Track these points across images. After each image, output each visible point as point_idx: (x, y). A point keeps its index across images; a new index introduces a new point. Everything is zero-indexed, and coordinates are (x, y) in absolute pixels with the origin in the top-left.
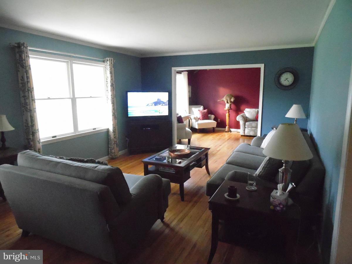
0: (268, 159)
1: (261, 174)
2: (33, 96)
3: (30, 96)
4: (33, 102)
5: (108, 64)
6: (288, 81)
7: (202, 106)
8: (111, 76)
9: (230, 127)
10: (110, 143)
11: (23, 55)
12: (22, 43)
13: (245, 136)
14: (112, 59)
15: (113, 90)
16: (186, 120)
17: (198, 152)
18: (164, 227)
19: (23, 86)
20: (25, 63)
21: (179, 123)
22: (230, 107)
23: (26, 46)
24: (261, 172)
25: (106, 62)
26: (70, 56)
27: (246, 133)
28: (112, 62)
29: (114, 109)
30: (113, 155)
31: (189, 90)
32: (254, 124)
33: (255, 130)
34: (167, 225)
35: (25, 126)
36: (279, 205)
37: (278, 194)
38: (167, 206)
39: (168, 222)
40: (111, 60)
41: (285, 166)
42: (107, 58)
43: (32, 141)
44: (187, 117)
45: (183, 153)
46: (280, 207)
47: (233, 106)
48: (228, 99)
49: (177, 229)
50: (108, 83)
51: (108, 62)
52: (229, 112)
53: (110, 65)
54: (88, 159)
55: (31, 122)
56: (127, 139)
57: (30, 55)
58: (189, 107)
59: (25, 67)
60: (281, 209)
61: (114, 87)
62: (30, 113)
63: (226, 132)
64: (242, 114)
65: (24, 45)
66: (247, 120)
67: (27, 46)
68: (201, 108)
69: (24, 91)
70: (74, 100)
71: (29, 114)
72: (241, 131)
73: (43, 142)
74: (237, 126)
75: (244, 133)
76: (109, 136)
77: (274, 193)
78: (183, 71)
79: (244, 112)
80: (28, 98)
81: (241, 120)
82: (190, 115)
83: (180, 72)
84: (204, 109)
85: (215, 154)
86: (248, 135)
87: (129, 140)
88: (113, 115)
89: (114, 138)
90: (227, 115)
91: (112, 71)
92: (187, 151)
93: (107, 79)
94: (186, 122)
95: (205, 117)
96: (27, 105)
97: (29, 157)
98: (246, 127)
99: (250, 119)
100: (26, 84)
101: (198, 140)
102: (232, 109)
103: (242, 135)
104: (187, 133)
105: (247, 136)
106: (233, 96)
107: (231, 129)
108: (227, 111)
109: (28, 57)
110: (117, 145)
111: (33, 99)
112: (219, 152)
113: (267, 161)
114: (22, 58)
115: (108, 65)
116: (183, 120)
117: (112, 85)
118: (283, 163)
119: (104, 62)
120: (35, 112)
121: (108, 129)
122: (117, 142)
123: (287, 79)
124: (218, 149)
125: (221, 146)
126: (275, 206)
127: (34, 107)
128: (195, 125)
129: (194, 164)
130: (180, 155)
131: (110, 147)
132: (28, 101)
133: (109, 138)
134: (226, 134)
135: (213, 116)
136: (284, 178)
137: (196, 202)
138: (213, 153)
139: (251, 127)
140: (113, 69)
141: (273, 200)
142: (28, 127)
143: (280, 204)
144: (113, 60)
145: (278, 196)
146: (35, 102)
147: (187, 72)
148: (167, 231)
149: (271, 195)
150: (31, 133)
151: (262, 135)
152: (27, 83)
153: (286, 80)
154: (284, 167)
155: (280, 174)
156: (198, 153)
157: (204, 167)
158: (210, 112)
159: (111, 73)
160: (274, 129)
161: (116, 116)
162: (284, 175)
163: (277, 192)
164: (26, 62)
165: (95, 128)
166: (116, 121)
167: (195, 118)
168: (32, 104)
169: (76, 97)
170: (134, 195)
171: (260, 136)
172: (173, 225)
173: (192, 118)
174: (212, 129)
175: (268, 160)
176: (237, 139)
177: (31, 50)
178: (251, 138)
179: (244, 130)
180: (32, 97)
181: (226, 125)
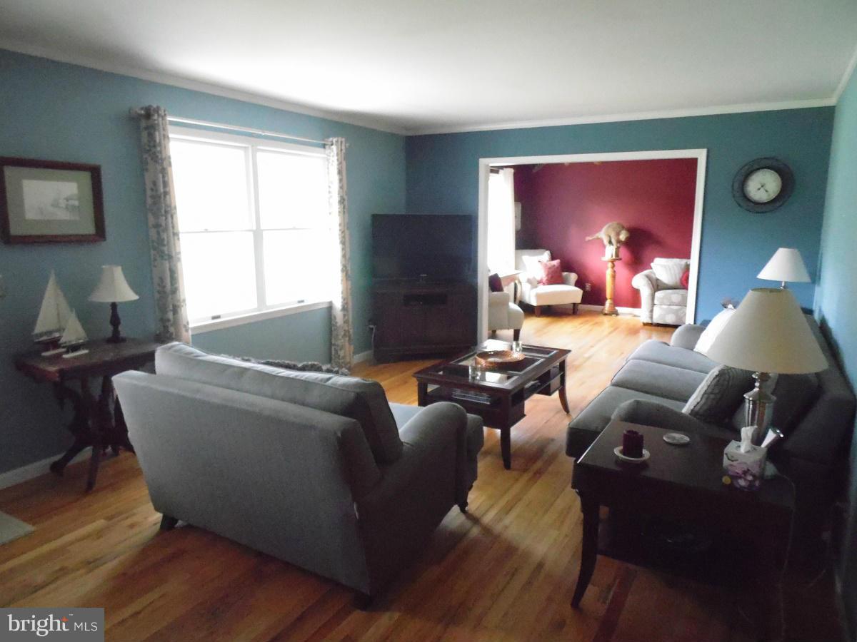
0: (717, 373)
1: (698, 407)
2: (175, 225)
3: (171, 226)
4: (176, 238)
5: (333, 151)
6: (766, 191)
7: (548, 252)
8: (341, 180)
9: (617, 302)
10: (334, 333)
11: (157, 133)
12: (155, 106)
13: (651, 324)
14: (343, 140)
15: (344, 212)
16: (508, 284)
17: (542, 357)
18: (468, 524)
19: (155, 203)
20: (160, 152)
21: (493, 291)
22: (617, 255)
23: (163, 114)
24: (698, 403)
25: (330, 148)
26: (251, 135)
27: (656, 320)
28: (343, 148)
29: (344, 256)
30: (341, 361)
31: (516, 214)
32: (675, 296)
33: (677, 310)
34: (475, 520)
35: (159, 292)
36: (743, 476)
37: (742, 450)
38: (474, 477)
39: (477, 514)
40: (341, 142)
41: (760, 387)
42: (331, 139)
43: (172, 325)
44: (512, 278)
45: (508, 359)
46: (745, 480)
47: (624, 253)
48: (613, 235)
49: (498, 528)
50: (331, 197)
51: (334, 147)
52: (613, 266)
53: (337, 155)
54: (305, 363)
55: (171, 282)
56: (371, 326)
57: (173, 133)
58: (516, 254)
59: (160, 161)
60: (748, 483)
61: (346, 207)
62: (169, 262)
63: (606, 314)
64: (646, 272)
65: (160, 112)
66: (658, 286)
67: (165, 115)
68: (546, 256)
69: (157, 215)
70: (258, 235)
71: (168, 265)
72: (642, 314)
73: (194, 329)
74: (634, 300)
75: (651, 317)
76: (333, 318)
77: (731, 448)
78: (502, 167)
79: (651, 268)
80: (166, 229)
81: (644, 285)
82: (516, 272)
83: (495, 170)
84: (553, 258)
85: (581, 365)
86: (661, 322)
87: (376, 328)
88: (343, 271)
89: (344, 322)
90: (609, 273)
91: (341, 167)
92: (517, 355)
93: (330, 187)
94: (508, 290)
95: (555, 277)
96: (164, 245)
97: (180, 357)
98: (656, 302)
99: (665, 284)
100: (162, 199)
101: (536, 332)
102: (621, 259)
103: (646, 321)
104: (511, 314)
105: (658, 325)
106: (623, 228)
107: (617, 308)
108: (610, 265)
109: (166, 137)
110: (349, 339)
111: (175, 231)
112: (589, 361)
113: (714, 379)
114: (155, 141)
115: (332, 154)
116: (503, 283)
117: (342, 201)
118: (754, 380)
119: (324, 148)
120: (179, 260)
121: (331, 303)
122: (351, 331)
123: (764, 186)
124: (587, 355)
125: (592, 347)
126: (735, 477)
127: (177, 251)
128: (529, 297)
129: (533, 385)
130: (501, 363)
131: (335, 345)
132: (165, 236)
133: (333, 322)
134: (605, 319)
135: (573, 277)
136: (756, 416)
137: (539, 473)
138: (577, 362)
139: (669, 304)
140: (344, 163)
141: (730, 462)
142: (165, 292)
143: (745, 473)
144: (344, 143)
145: (741, 455)
146: (179, 239)
147: (512, 171)
148: (475, 531)
149: (725, 452)
150: (171, 307)
151: (699, 322)
152: (165, 196)
153: (762, 189)
154: (756, 390)
155: (747, 405)
156: (542, 360)
157: (556, 395)
158: (567, 266)
159: (340, 172)
160: (730, 306)
161: (349, 272)
162: (758, 407)
163: (739, 447)
164: (163, 149)
165: (302, 299)
166: (349, 283)
167: (529, 281)
168: (174, 244)
169: (262, 228)
170: (408, 446)
171: (692, 323)
172: (488, 519)
173: (521, 280)
174: (572, 307)
175: (717, 376)
176: (633, 331)
177: (172, 123)
178: (668, 329)
179: (652, 311)
180: (173, 227)
181: (606, 299)
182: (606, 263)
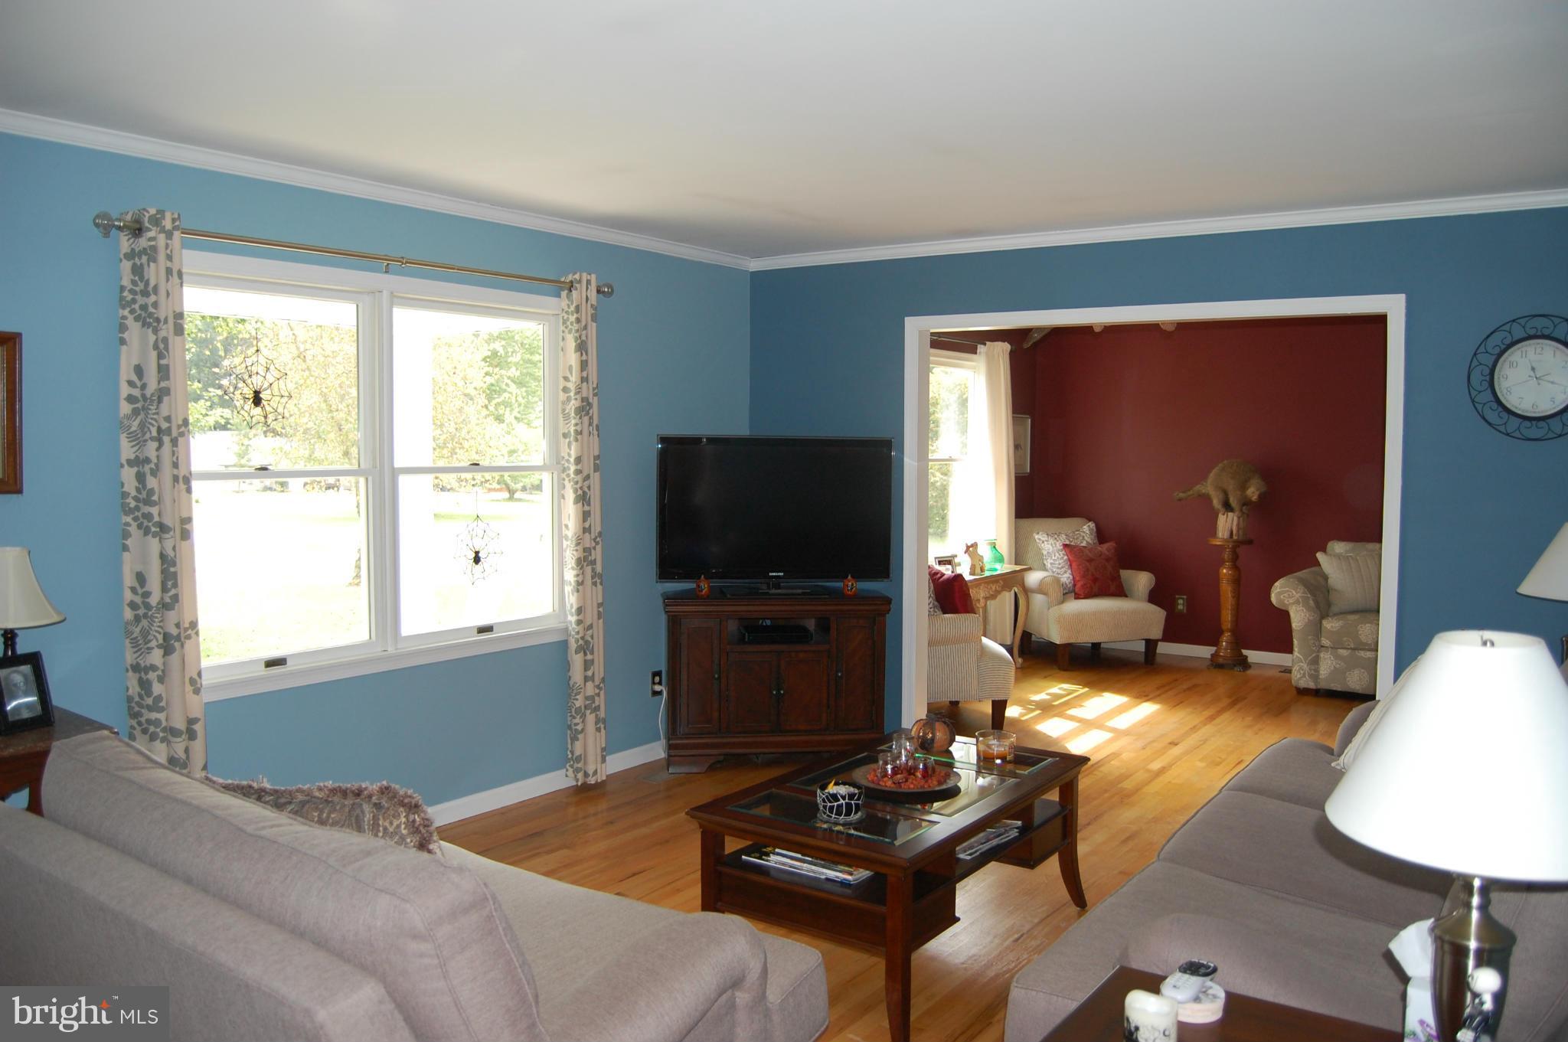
2: (183, 460)
3: (171, 461)
4: (183, 488)
5: (572, 302)
7: (1092, 525)
8: (584, 364)
9: (1243, 639)
11: (152, 267)
12: (152, 210)
13: (1315, 692)
14: (592, 275)
15: (592, 433)
16: (993, 595)
20: (157, 305)
21: (944, 613)
22: (1243, 533)
23: (169, 227)
25: (568, 295)
27: (1326, 680)
28: (592, 293)
29: (589, 530)
31: (1017, 439)
32: (1363, 627)
35: (133, 605)
40: (588, 282)
42: (568, 276)
44: (1006, 582)
47: (1258, 528)
48: (1231, 486)
50: (569, 398)
51: (574, 293)
52: (1236, 558)
55: (165, 584)
58: (1017, 529)
59: (155, 324)
61: (595, 421)
62: (163, 541)
63: (1220, 666)
64: (1306, 572)
65: (163, 223)
66: (1328, 604)
67: (175, 228)
68: (1082, 530)
69: (138, 437)
71: (158, 547)
72: (1296, 666)
75: (1315, 675)
78: (981, 340)
79: (1318, 563)
80: (157, 469)
81: (1297, 602)
82: (1019, 567)
84: (1101, 538)
85: (1137, 790)
86: (1336, 686)
90: (1226, 572)
91: (587, 336)
93: (566, 379)
95: (1097, 580)
96: (152, 504)
98: (1323, 642)
99: (1347, 600)
100: (154, 403)
103: (1302, 684)
104: (985, 665)
105: (1329, 693)
106: (1254, 472)
107: (1245, 652)
108: (1227, 554)
109: (174, 274)
110: (597, 715)
111: (182, 473)
112: (1161, 779)
114: (147, 282)
115: (572, 308)
116: (974, 595)
117: (587, 409)
119: (556, 295)
120: (187, 535)
124: (1156, 766)
125: (1174, 744)
127: (184, 516)
128: (1047, 625)
132: (153, 484)
134: (1219, 676)
135: (1142, 581)
138: (1128, 785)
139: (1352, 644)
140: (593, 326)
142: (148, 607)
146: (190, 491)
147: (1006, 347)
152: (161, 398)
157: (1053, 865)
158: (1132, 555)
164: (164, 298)
167: (1045, 589)
169: (396, 465)
173: (1029, 586)
174: (1142, 649)
176: (1276, 709)
179: (1315, 661)
181: (1221, 632)
182: (1220, 549)
